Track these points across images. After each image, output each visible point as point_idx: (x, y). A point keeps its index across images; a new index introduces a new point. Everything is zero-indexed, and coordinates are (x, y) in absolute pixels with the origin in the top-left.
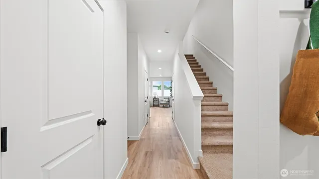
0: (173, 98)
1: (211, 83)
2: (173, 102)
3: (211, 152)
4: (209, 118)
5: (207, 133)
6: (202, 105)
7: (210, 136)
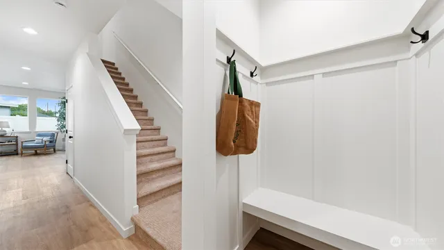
0: (70, 134)
1: (146, 111)
2: (70, 141)
3: (150, 203)
4: (145, 158)
5: (143, 179)
6: (137, 142)
7: (148, 182)
